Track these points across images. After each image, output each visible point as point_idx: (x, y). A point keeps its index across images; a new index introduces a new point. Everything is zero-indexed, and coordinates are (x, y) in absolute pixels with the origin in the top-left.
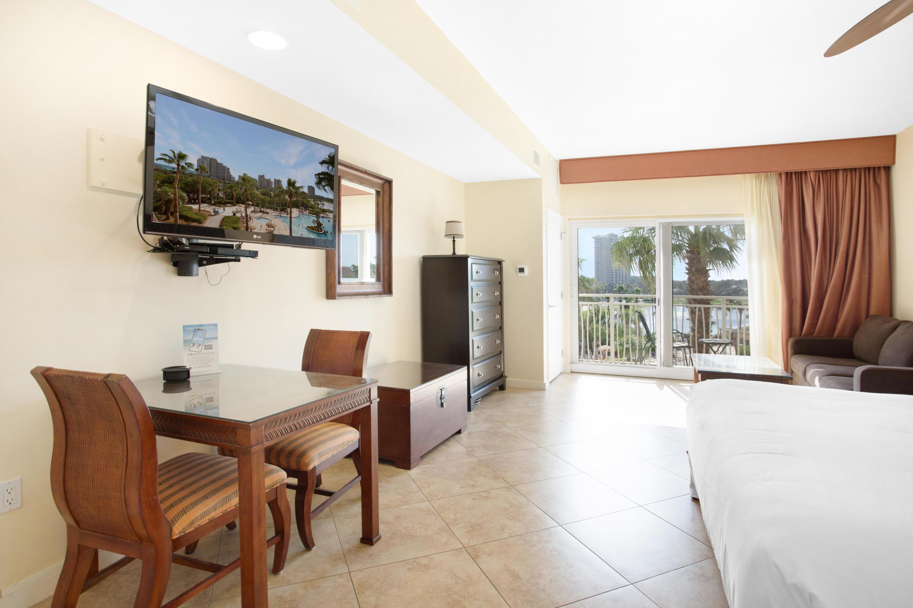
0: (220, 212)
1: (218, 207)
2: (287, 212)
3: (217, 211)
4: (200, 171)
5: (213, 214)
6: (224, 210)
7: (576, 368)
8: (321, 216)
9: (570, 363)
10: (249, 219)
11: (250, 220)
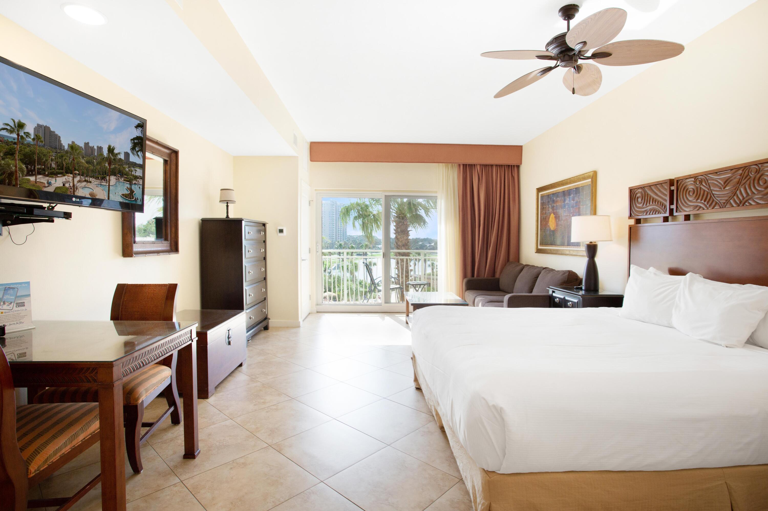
0: (52, 183)
1: (50, 178)
2: (106, 180)
3: (50, 182)
4: (36, 140)
5: (47, 185)
6: (56, 181)
7: (321, 308)
8: (133, 183)
9: (316, 305)
10: (75, 189)
11: (77, 190)
